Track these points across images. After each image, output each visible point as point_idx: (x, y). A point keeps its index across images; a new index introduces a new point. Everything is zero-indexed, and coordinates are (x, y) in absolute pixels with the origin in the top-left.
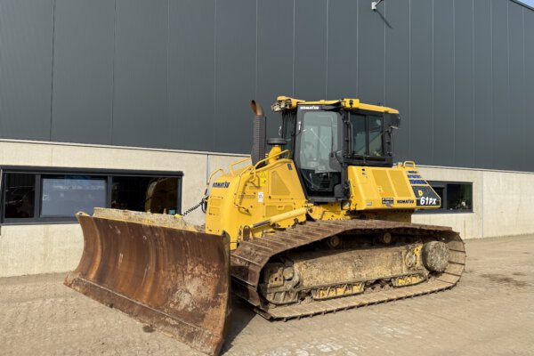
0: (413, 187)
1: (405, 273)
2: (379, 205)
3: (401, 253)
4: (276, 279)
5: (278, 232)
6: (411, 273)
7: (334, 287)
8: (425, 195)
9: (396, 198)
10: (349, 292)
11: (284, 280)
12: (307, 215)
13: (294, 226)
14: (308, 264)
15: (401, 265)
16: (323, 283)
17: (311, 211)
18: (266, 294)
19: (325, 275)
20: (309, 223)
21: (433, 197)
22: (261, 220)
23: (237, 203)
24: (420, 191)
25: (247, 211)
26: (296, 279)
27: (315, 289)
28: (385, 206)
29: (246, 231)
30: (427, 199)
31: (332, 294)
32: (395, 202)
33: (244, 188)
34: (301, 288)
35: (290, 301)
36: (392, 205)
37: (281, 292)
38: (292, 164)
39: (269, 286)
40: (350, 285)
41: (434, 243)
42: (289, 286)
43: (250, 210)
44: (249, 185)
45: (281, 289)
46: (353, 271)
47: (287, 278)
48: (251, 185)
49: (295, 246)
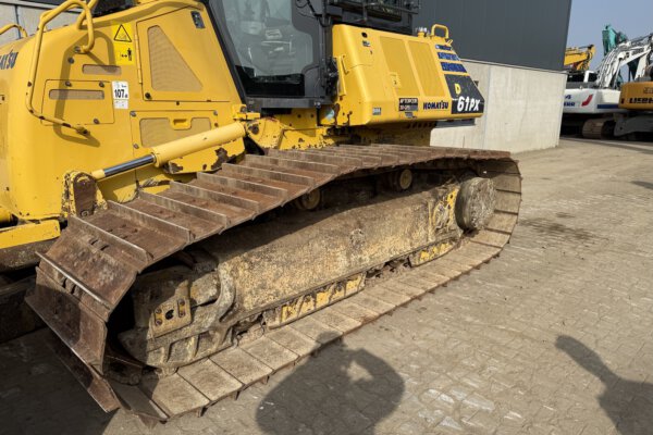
0: (447, 77)
1: (431, 240)
2: (392, 114)
3: (427, 205)
4: (169, 315)
5: (176, 186)
6: (441, 238)
7: (311, 294)
8: (464, 94)
9: (423, 98)
10: (339, 295)
11: (193, 309)
12: (247, 139)
13: (216, 168)
14: (253, 259)
15: (426, 228)
16: (290, 293)
17: (255, 130)
18: (145, 355)
19: (293, 275)
20: (253, 158)
21: (476, 98)
22: (127, 156)
23: (49, 112)
24: (457, 85)
25: (85, 133)
26: (226, 298)
27: (272, 309)
28: (403, 116)
29: (83, 190)
30: (467, 100)
31: (308, 307)
32: (420, 106)
33: (65, 71)
34: (240, 317)
35: (214, 348)
36: (414, 113)
37: (187, 339)
38: (204, 14)
39: (149, 335)
40: (341, 283)
41: (476, 181)
42: (208, 319)
43: (94, 130)
44: (80, 60)
45: (187, 331)
46: (348, 255)
47: (201, 300)
48: (86, 60)
49: (216, 229)
